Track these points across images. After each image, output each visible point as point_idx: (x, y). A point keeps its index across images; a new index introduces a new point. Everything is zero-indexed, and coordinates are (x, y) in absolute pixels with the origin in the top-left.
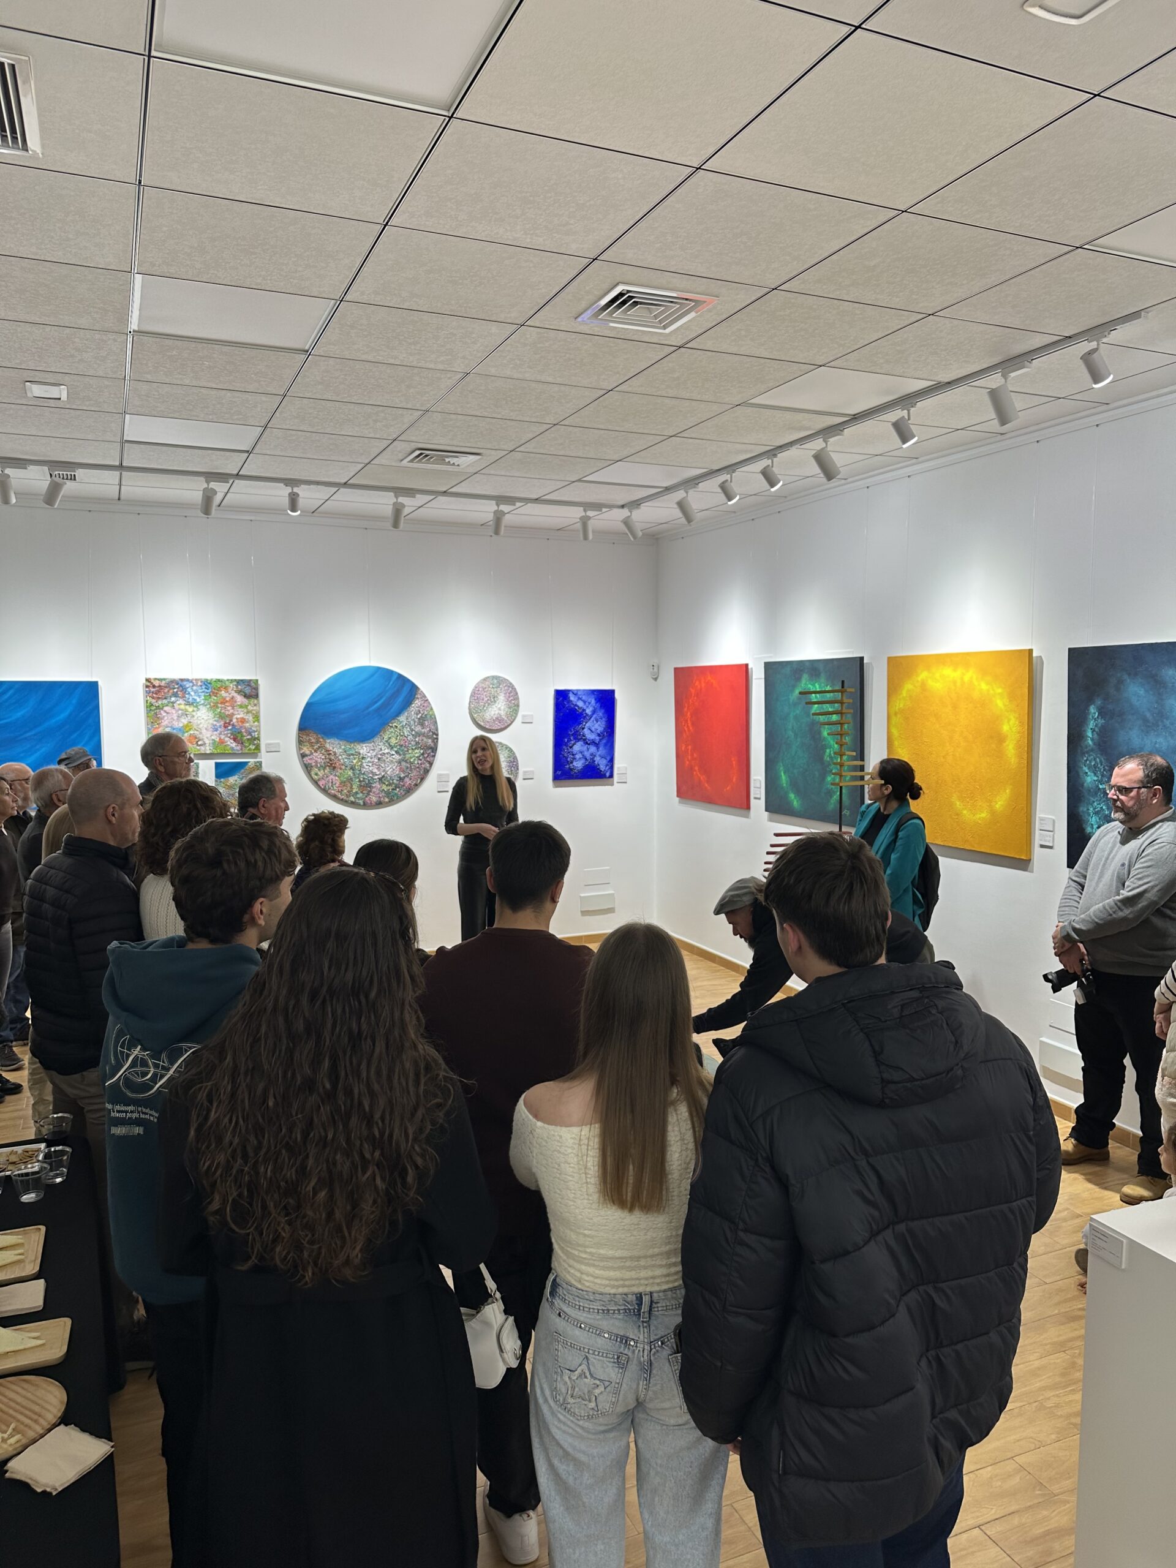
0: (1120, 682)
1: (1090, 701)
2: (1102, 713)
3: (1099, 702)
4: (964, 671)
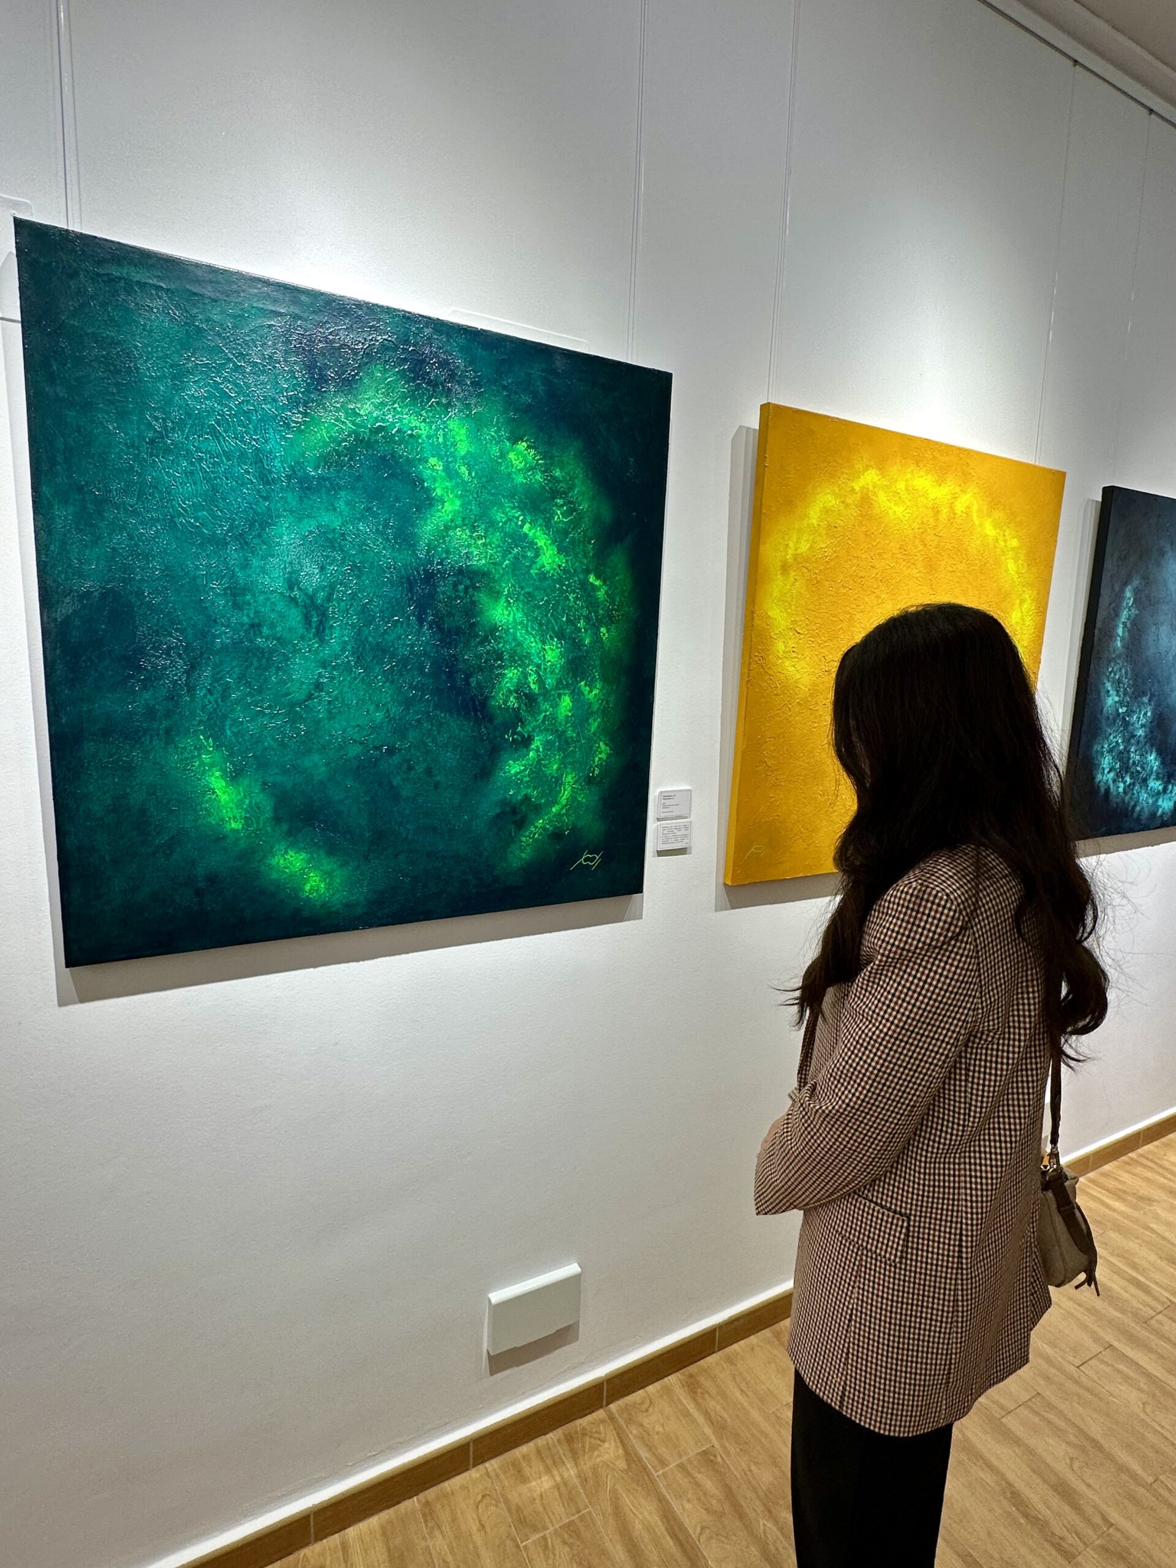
0: (1162, 553)
1: (1127, 579)
2: (1138, 598)
3: (1137, 582)
4: (958, 490)
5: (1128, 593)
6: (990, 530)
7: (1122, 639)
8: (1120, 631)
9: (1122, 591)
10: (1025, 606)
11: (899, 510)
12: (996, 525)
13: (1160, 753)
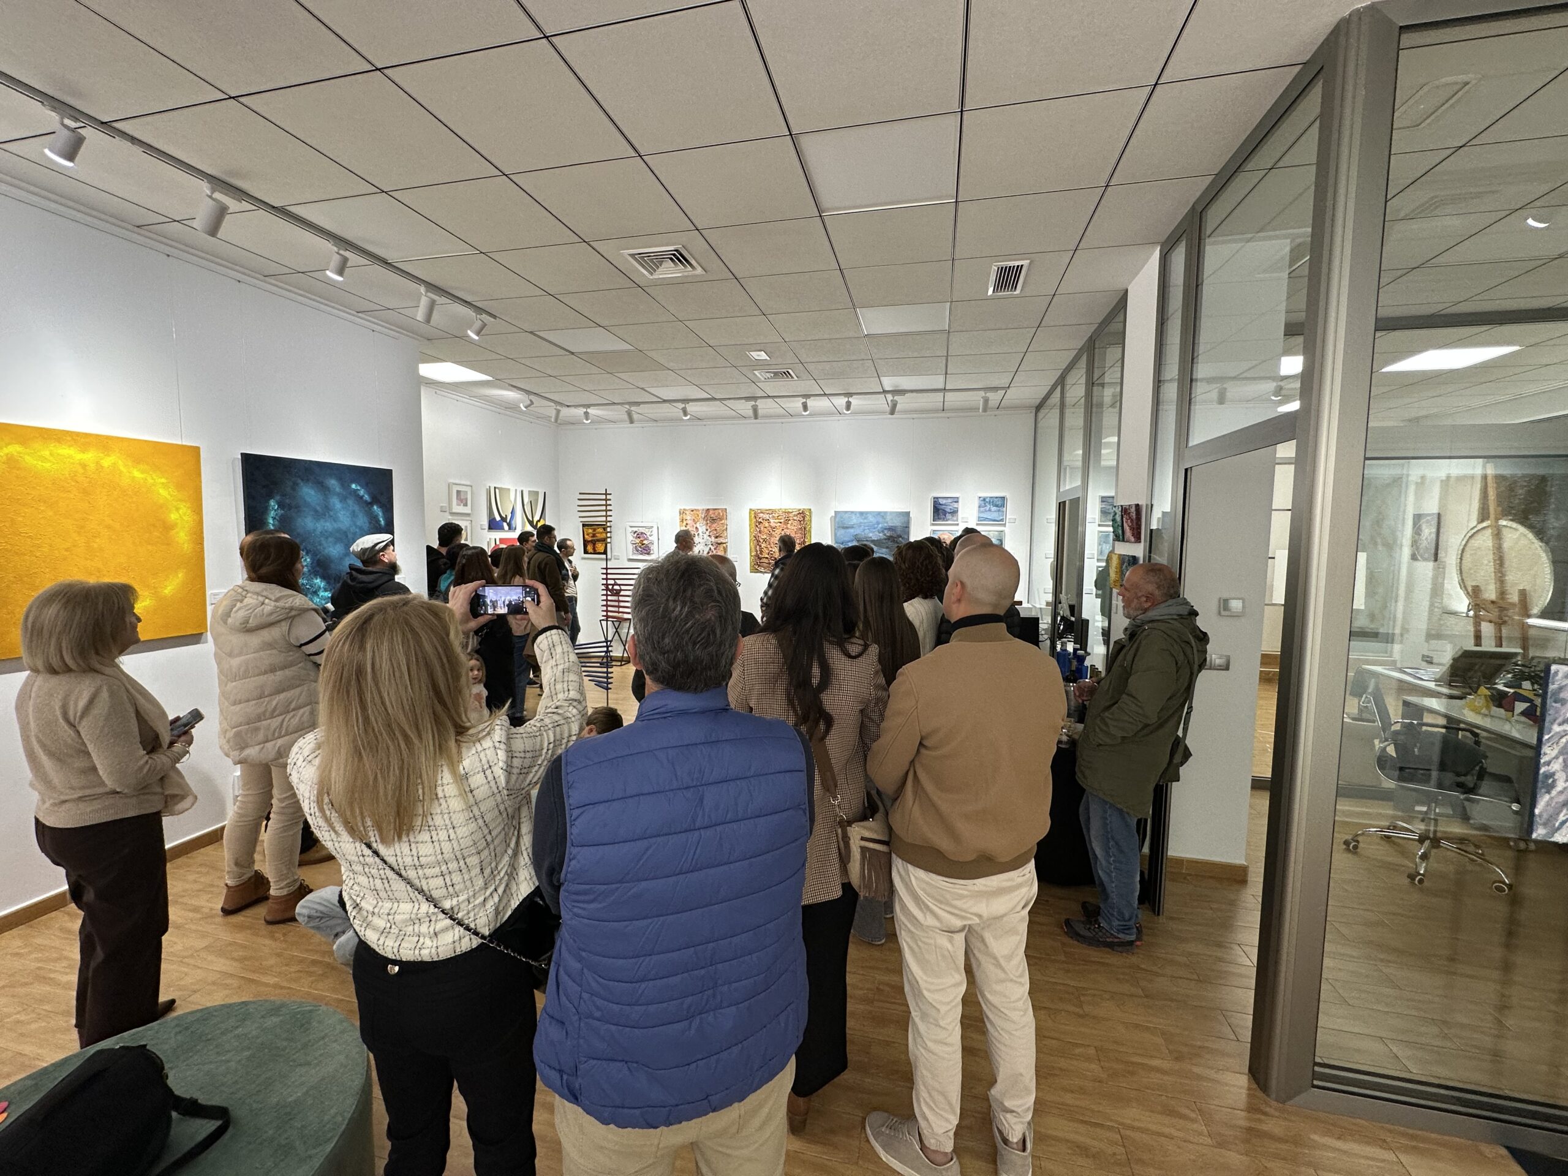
0: (295, 484)
1: (270, 496)
2: (281, 505)
3: (278, 498)
4: (102, 455)
5: (272, 503)
6: (137, 474)
7: (273, 525)
8: (271, 521)
9: (267, 501)
10: (181, 511)
11: (47, 465)
12: (143, 472)
13: (323, 578)
